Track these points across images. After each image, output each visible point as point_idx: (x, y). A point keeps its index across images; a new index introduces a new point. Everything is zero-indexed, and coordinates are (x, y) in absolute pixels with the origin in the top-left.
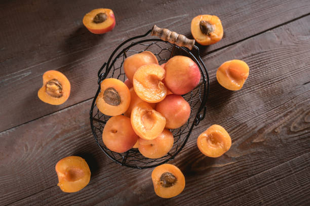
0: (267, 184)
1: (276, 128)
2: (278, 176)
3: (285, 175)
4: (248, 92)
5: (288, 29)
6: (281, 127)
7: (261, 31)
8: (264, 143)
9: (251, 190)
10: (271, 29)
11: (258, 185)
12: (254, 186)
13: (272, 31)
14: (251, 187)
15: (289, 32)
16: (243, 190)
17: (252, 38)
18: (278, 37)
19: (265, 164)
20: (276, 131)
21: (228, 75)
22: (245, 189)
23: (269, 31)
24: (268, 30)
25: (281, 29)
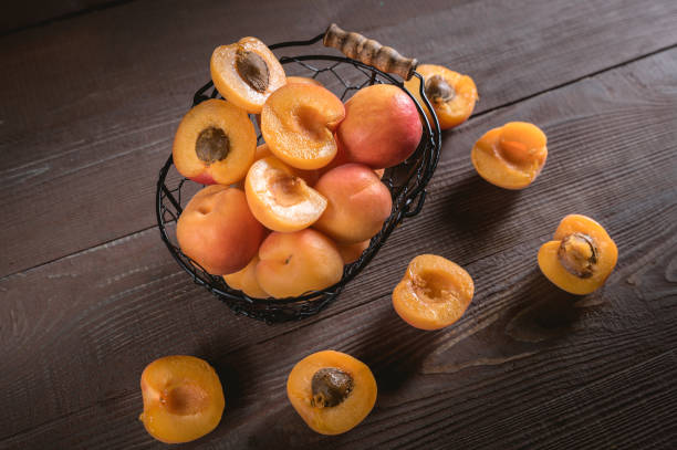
0: (623, 406)
1: (629, 276)
2: (650, 386)
3: (666, 385)
4: (553, 200)
5: (632, 75)
6: (640, 271)
7: (569, 79)
8: (604, 309)
9: (582, 419)
10: (591, 75)
11: (598, 407)
12: (589, 412)
13: (594, 78)
14: (583, 414)
15: (633, 80)
16: (561, 419)
17: (549, 93)
18: (610, 89)
19: (613, 358)
20: (630, 281)
21: (497, 155)
22: (566, 417)
23: (588, 79)
24: (585, 77)
25: (614, 74)
